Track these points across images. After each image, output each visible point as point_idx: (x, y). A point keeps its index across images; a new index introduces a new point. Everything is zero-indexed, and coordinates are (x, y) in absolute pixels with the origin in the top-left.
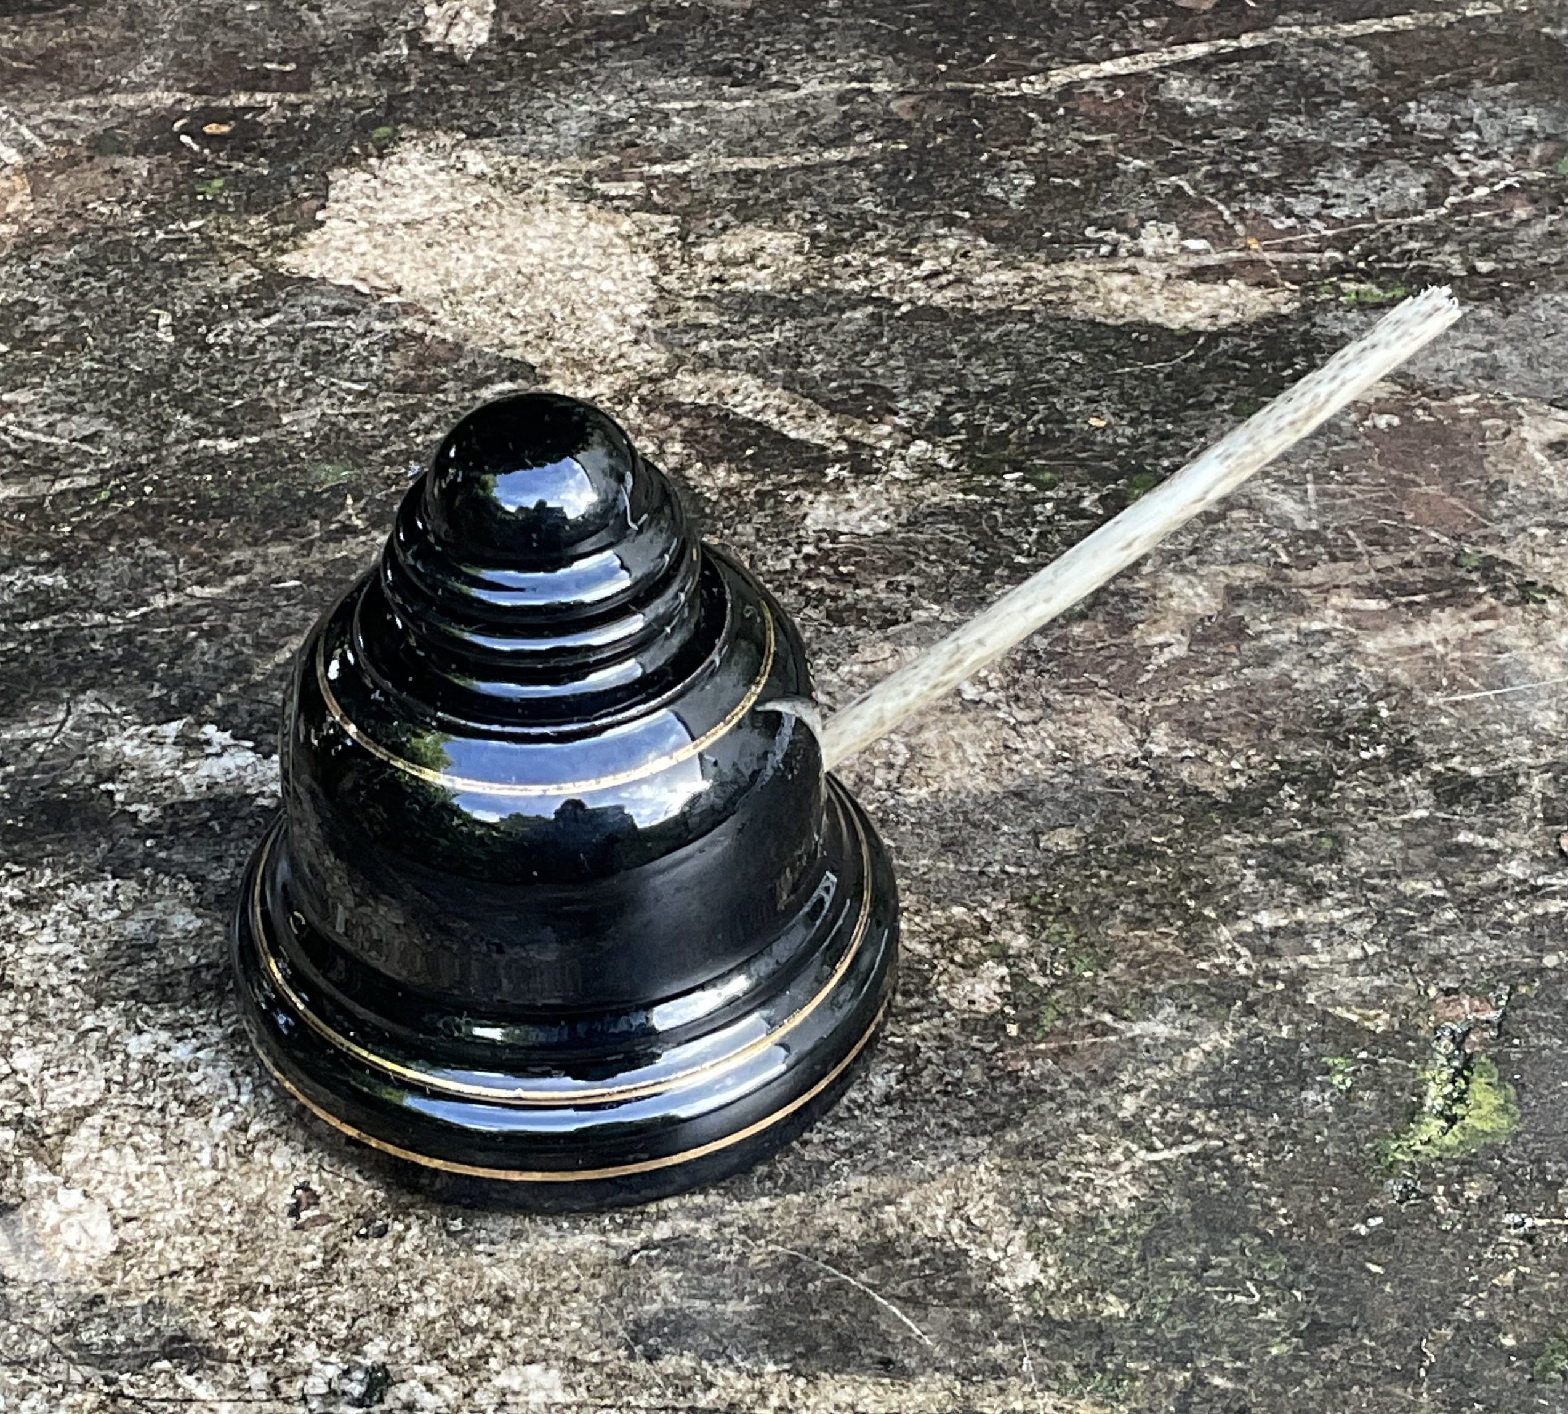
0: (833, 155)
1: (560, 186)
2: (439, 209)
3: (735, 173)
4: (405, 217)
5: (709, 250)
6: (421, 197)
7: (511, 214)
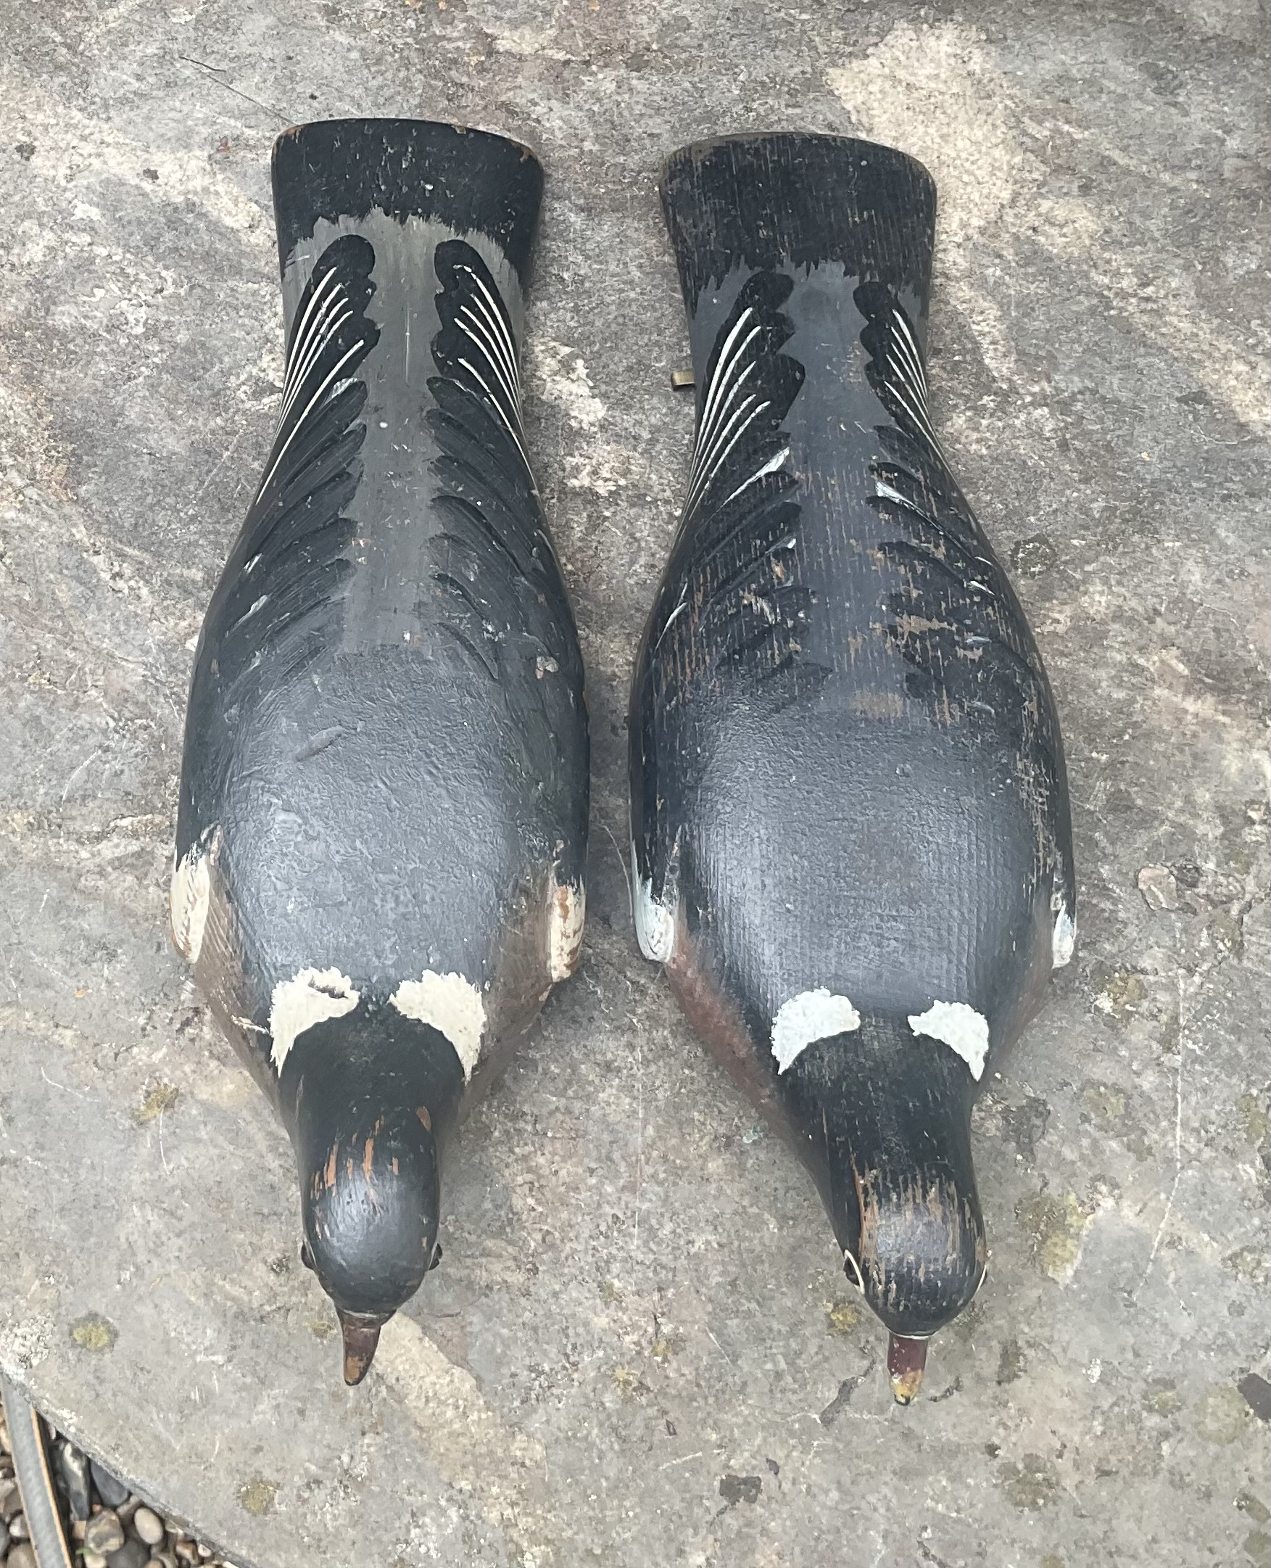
0: (1166, 177)
1: (1006, 107)
2: (933, 85)
3: (1104, 157)
4: (912, 79)
5: (1045, 205)
6: (930, 69)
7: (967, 112)
